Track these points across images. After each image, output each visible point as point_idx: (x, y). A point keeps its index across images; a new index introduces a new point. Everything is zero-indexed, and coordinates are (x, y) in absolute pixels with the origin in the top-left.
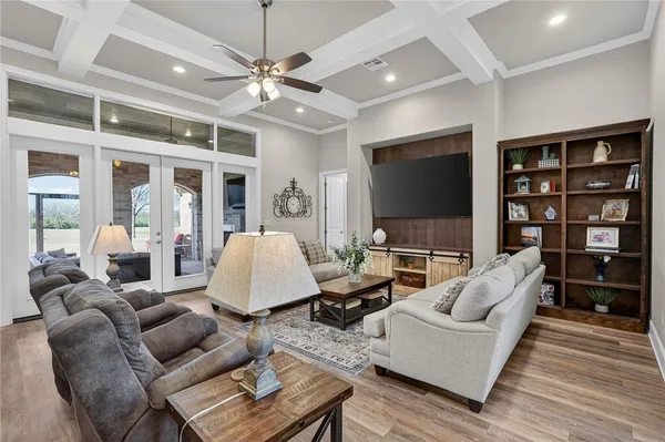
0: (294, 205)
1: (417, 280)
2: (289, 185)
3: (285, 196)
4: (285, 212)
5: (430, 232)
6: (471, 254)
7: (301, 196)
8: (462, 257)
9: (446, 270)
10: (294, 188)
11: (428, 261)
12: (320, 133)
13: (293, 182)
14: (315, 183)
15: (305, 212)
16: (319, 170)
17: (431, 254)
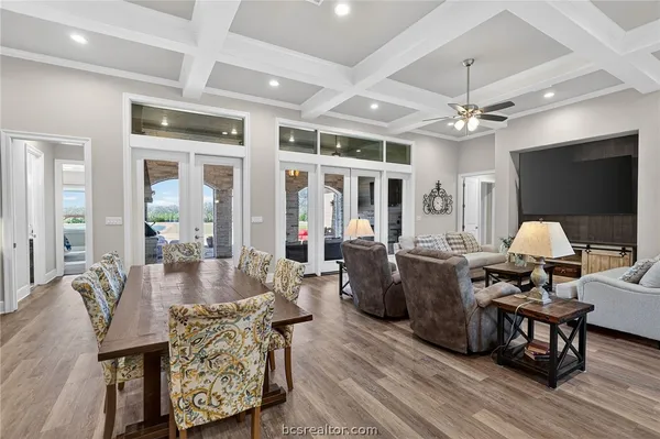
0: (438, 203)
1: (571, 270)
2: (434, 187)
3: (432, 196)
4: (431, 209)
5: (583, 228)
6: (635, 249)
7: (444, 196)
8: (624, 250)
9: (605, 262)
10: (438, 189)
11: (584, 254)
12: (459, 140)
13: (438, 184)
14: (454, 185)
15: (447, 210)
16: (457, 173)
17: (588, 247)
